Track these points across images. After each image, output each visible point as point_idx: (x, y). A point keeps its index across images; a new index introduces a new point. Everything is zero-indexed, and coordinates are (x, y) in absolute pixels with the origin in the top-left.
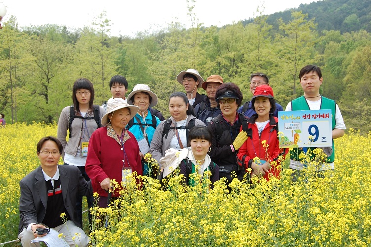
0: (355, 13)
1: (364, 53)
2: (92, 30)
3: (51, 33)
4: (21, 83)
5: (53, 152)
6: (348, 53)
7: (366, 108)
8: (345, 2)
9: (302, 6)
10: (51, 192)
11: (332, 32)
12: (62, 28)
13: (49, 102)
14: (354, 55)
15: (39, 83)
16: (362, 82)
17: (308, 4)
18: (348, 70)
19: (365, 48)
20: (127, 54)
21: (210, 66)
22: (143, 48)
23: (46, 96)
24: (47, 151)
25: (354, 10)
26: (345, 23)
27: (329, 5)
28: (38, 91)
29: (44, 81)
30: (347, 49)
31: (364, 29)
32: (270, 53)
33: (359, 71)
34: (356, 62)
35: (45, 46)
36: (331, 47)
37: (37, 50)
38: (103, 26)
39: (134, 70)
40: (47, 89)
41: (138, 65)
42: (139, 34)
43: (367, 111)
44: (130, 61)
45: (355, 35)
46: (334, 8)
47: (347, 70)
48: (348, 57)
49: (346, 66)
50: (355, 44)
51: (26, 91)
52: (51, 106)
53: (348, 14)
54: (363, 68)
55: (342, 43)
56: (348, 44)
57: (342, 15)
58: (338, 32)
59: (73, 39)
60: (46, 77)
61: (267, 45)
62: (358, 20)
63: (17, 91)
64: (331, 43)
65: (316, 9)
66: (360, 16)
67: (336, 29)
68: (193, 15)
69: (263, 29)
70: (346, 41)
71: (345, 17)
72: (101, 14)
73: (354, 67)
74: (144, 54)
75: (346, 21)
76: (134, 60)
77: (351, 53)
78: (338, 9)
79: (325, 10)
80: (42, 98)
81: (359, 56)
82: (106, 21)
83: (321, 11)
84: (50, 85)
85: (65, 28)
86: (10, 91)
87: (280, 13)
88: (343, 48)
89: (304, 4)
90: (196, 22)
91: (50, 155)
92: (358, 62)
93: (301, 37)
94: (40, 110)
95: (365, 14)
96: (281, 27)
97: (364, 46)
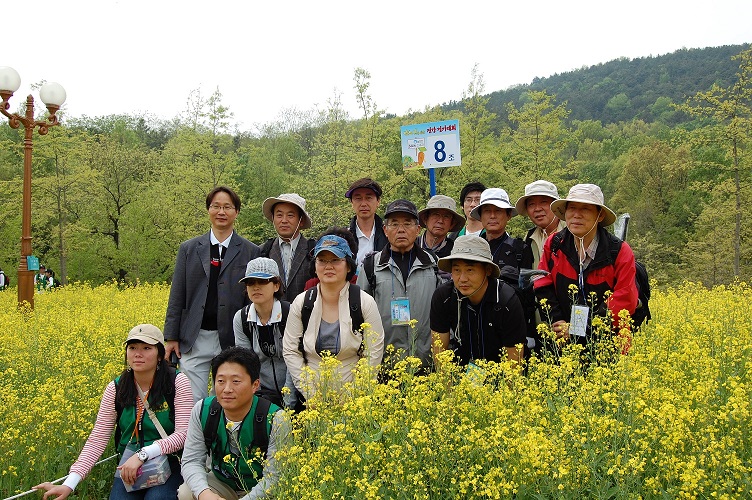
0: (624, 91)
1: (642, 157)
2: (195, 124)
3: (119, 129)
4: (72, 216)
5: (226, 207)
6: (615, 157)
7: (652, 247)
8: (607, 75)
9: (536, 80)
10: (216, 260)
11: (588, 123)
12: (137, 122)
13: (120, 245)
14: (626, 159)
15: (104, 214)
16: (640, 204)
17: (547, 77)
18: (617, 185)
19: (644, 148)
20: (250, 164)
21: (396, 182)
22: (276, 154)
23: (116, 237)
24: (218, 206)
25: (622, 87)
26: (609, 108)
27: (581, 80)
28: (101, 229)
29: (113, 211)
30: (614, 151)
31: (639, 118)
32: (494, 160)
33: (635, 187)
34: (630, 172)
35: (113, 152)
36: (587, 148)
37: (100, 159)
38: (215, 118)
39: (262, 190)
40: (116, 226)
41: (269, 182)
42: (269, 130)
43: (653, 251)
44: (254, 175)
45: (625, 128)
46: (590, 84)
47: (615, 186)
48: (615, 163)
49: (614, 179)
50: (626, 143)
51: (82, 227)
52: (124, 252)
53: (613, 93)
54: (641, 182)
55: (604, 140)
56: (614, 143)
57: (602, 95)
58: (597, 123)
59: (157, 140)
60: (113, 203)
61: (488, 146)
62: (629, 103)
63: (69, 229)
64: (588, 141)
65: (560, 86)
66: (631, 97)
67: (594, 118)
68: (365, 99)
69: (481, 120)
70: (611, 137)
71: (607, 98)
72: (212, 98)
73: (626, 179)
74: (278, 165)
75: (609, 105)
76: (260, 173)
77: (621, 157)
78: (596, 86)
79: (575, 87)
80: (109, 240)
81: (634, 163)
82: (221, 110)
83: (569, 89)
84: (122, 218)
85: (142, 121)
86: (56, 229)
87: (502, 92)
88: (607, 148)
89: (540, 78)
90: (371, 109)
91: (222, 212)
92: (632, 171)
93: (545, 133)
94: (106, 261)
95: (640, 93)
96: (511, 117)
97: (641, 146)
